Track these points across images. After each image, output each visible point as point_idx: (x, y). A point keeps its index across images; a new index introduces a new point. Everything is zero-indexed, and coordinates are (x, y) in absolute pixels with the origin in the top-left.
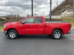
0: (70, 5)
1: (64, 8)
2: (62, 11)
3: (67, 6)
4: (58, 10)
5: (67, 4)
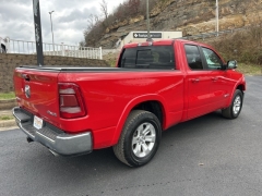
0: (142, 17)
1: (128, 24)
2: (121, 34)
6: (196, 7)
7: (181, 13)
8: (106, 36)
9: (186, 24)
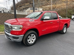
0: (29, 3)
1: (25, 5)
2: (23, 8)
3: (27, 4)
4: (18, 6)
5: (27, 3)
6: (44, 2)
7: (40, 3)
8: (18, 8)
9: (41, 6)
